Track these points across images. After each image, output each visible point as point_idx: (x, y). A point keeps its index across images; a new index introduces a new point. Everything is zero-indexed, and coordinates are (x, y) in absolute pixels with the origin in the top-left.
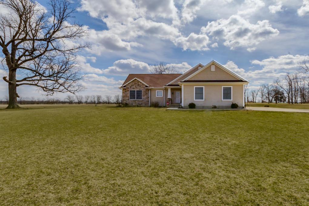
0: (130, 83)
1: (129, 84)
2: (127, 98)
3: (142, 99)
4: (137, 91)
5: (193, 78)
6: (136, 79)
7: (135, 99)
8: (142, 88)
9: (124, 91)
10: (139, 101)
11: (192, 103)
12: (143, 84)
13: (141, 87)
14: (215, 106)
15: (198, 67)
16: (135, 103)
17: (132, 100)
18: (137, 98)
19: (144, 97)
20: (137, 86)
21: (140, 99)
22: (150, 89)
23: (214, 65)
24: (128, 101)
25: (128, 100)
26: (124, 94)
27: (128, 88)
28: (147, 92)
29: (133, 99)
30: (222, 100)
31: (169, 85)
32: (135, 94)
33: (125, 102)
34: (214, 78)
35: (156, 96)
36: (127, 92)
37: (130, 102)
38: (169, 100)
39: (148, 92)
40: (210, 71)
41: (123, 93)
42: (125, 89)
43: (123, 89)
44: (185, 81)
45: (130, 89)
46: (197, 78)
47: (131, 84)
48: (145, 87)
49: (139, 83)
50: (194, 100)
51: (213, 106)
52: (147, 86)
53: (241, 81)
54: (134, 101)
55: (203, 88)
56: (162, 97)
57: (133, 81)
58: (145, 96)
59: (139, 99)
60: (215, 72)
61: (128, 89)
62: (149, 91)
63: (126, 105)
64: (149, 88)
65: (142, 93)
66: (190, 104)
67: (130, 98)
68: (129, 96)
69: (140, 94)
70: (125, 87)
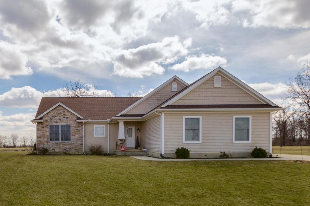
0: (49, 112)
1: (47, 114)
2: (45, 139)
3: (70, 140)
4: (62, 126)
5: (181, 101)
6: (60, 105)
7: (59, 140)
8: (71, 122)
9: (40, 127)
10: (66, 145)
11: (183, 148)
12: (72, 114)
13: (69, 119)
14: (224, 153)
15: (171, 83)
16: (60, 148)
17: (53, 142)
18: (62, 140)
19: (74, 137)
20: (61, 118)
21: (67, 140)
22: (85, 124)
23: (220, 75)
24: (47, 144)
25: (47, 142)
26: (39, 132)
27: (47, 121)
28: (78, 128)
29: (56, 140)
30: (234, 142)
31: (122, 116)
32: (59, 132)
33: (41, 146)
34: (219, 101)
35: (95, 136)
36: (45, 129)
37: (51, 146)
38: (120, 142)
39: (80, 128)
40: (212, 87)
41: (38, 130)
42: (41, 123)
43: (38, 123)
44: (168, 107)
45: (50, 124)
46: (189, 101)
47: (51, 114)
48: (75, 119)
49: (66, 113)
50: (184, 142)
51: (221, 152)
52: (78, 118)
53: (268, 106)
54: (57, 144)
55: (198, 119)
56: (104, 137)
57: (55, 108)
58: (76, 135)
59: (64, 140)
60: (220, 90)
61: (47, 123)
62: (82, 126)
63: (45, 152)
64: (83, 121)
65: (70, 131)
66: (178, 149)
67: (51, 140)
68: (48, 135)
69: (67, 132)
70: (41, 118)
